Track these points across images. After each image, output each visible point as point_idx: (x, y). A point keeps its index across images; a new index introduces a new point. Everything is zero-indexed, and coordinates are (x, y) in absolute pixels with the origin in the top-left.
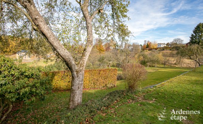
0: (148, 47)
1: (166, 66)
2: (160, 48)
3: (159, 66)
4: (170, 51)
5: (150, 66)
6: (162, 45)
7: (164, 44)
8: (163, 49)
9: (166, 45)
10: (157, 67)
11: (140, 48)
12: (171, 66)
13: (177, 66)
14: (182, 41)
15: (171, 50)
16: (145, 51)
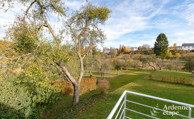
0: (122, 51)
1: (135, 69)
2: (133, 52)
3: (130, 69)
4: (140, 55)
5: (123, 69)
6: (134, 49)
7: (136, 48)
8: (135, 52)
9: (137, 49)
10: (129, 70)
11: (116, 51)
12: (139, 69)
13: (143, 69)
14: (149, 46)
15: (141, 53)
16: (120, 54)
